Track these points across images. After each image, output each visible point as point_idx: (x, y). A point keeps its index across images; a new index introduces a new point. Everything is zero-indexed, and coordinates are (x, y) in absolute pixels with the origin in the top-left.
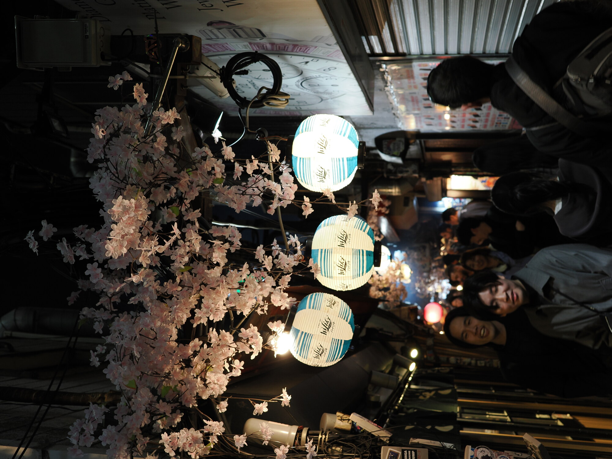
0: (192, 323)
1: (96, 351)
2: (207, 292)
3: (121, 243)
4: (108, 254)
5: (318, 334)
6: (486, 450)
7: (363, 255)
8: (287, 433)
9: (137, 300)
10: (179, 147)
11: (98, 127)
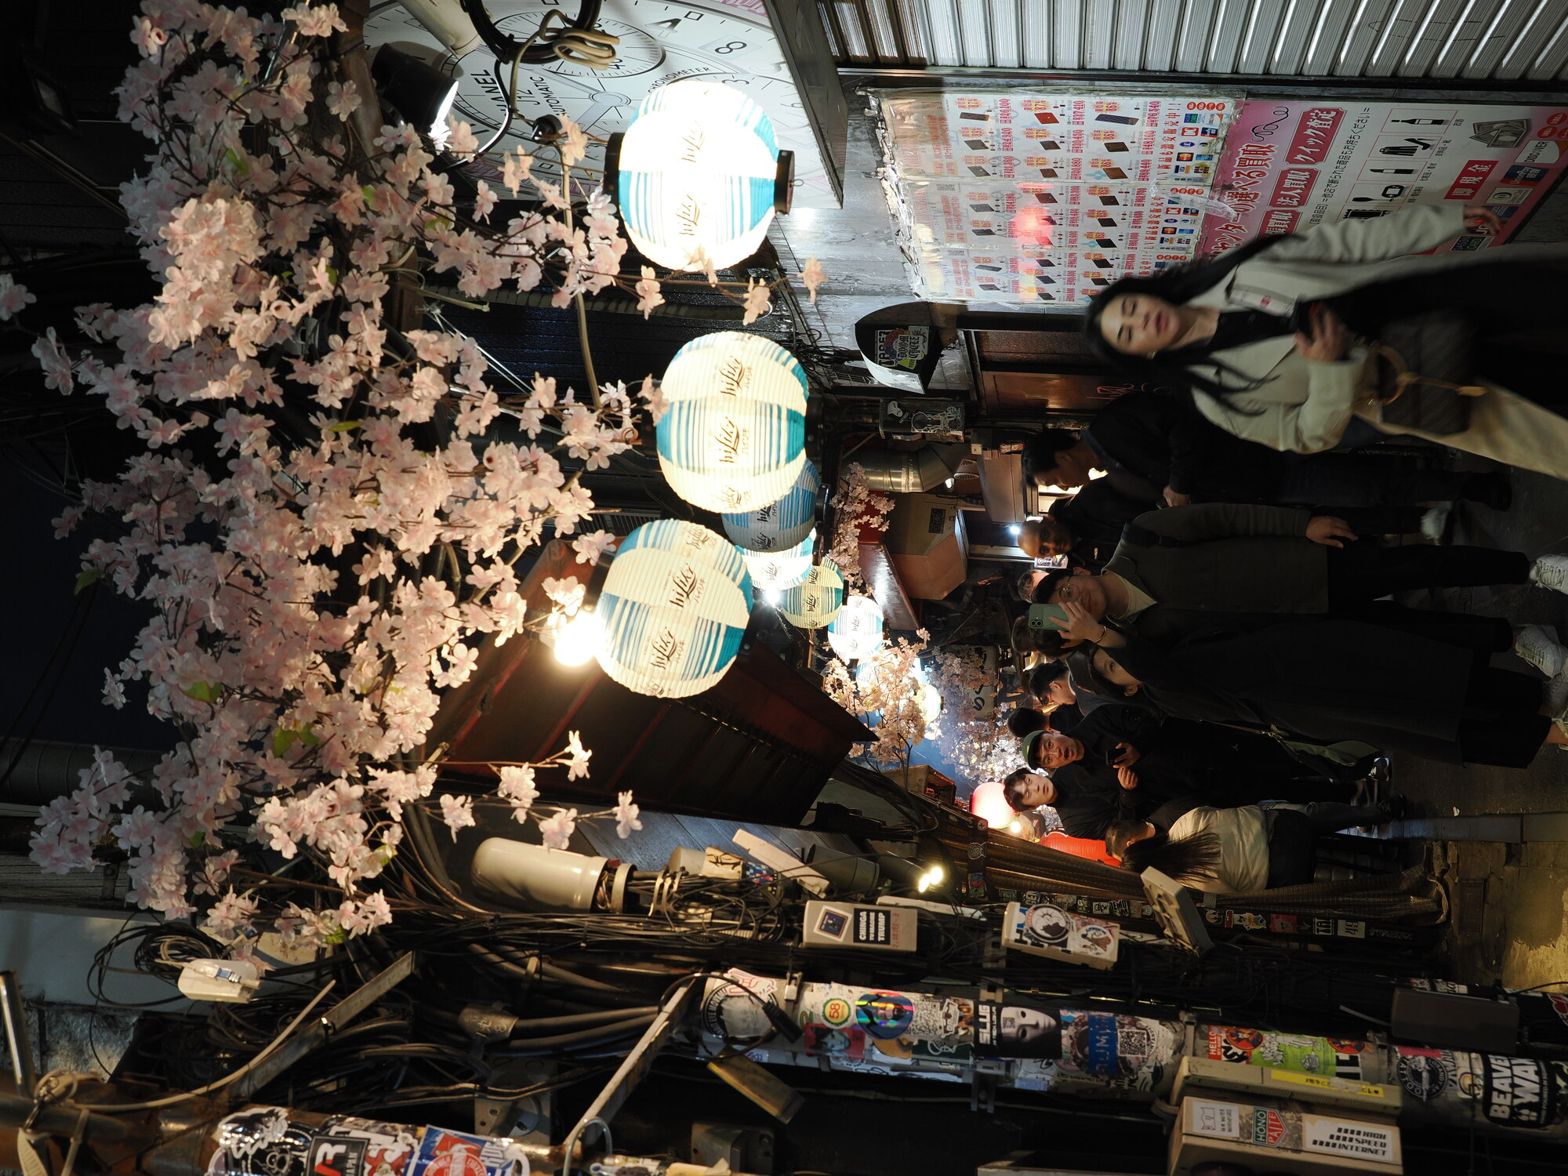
0: (356, 573)
1: (120, 672)
2: (394, 477)
3: (187, 309)
4: (155, 337)
5: (663, 604)
6: (1056, 913)
7: (779, 417)
8: (578, 871)
9: (223, 494)
10: (345, 141)
11: (147, 24)
